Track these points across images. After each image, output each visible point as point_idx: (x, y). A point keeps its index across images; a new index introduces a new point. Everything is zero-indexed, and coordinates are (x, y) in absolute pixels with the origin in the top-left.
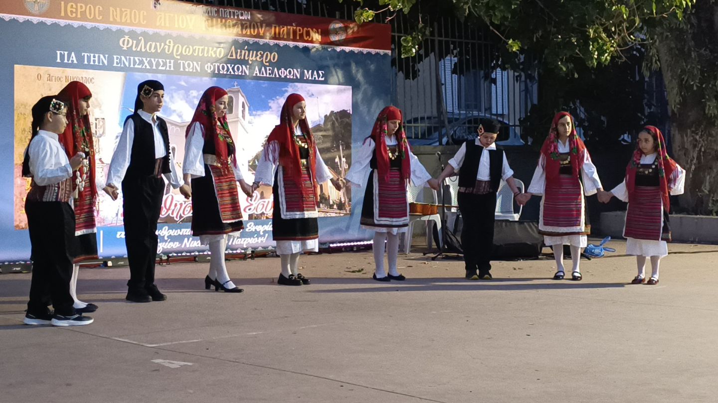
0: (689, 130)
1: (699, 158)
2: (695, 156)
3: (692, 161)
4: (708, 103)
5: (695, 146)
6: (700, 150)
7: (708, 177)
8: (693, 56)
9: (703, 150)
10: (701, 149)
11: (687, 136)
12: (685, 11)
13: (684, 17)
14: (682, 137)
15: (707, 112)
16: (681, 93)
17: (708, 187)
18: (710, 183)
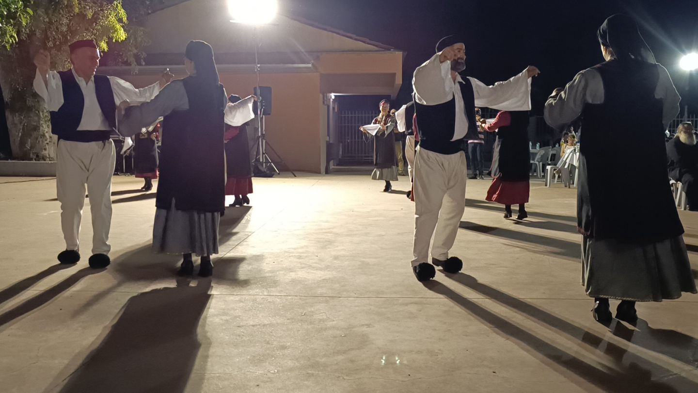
0: (17, 114)
1: (23, 129)
2: (21, 128)
3: (19, 131)
4: (28, 99)
5: (21, 123)
6: (24, 125)
7: (29, 140)
8: (18, 71)
9: (26, 124)
10: (25, 123)
11: (16, 116)
12: (12, 45)
13: (10, 49)
14: (13, 118)
15: (27, 103)
16: (11, 92)
17: (29, 145)
18: (31, 143)
